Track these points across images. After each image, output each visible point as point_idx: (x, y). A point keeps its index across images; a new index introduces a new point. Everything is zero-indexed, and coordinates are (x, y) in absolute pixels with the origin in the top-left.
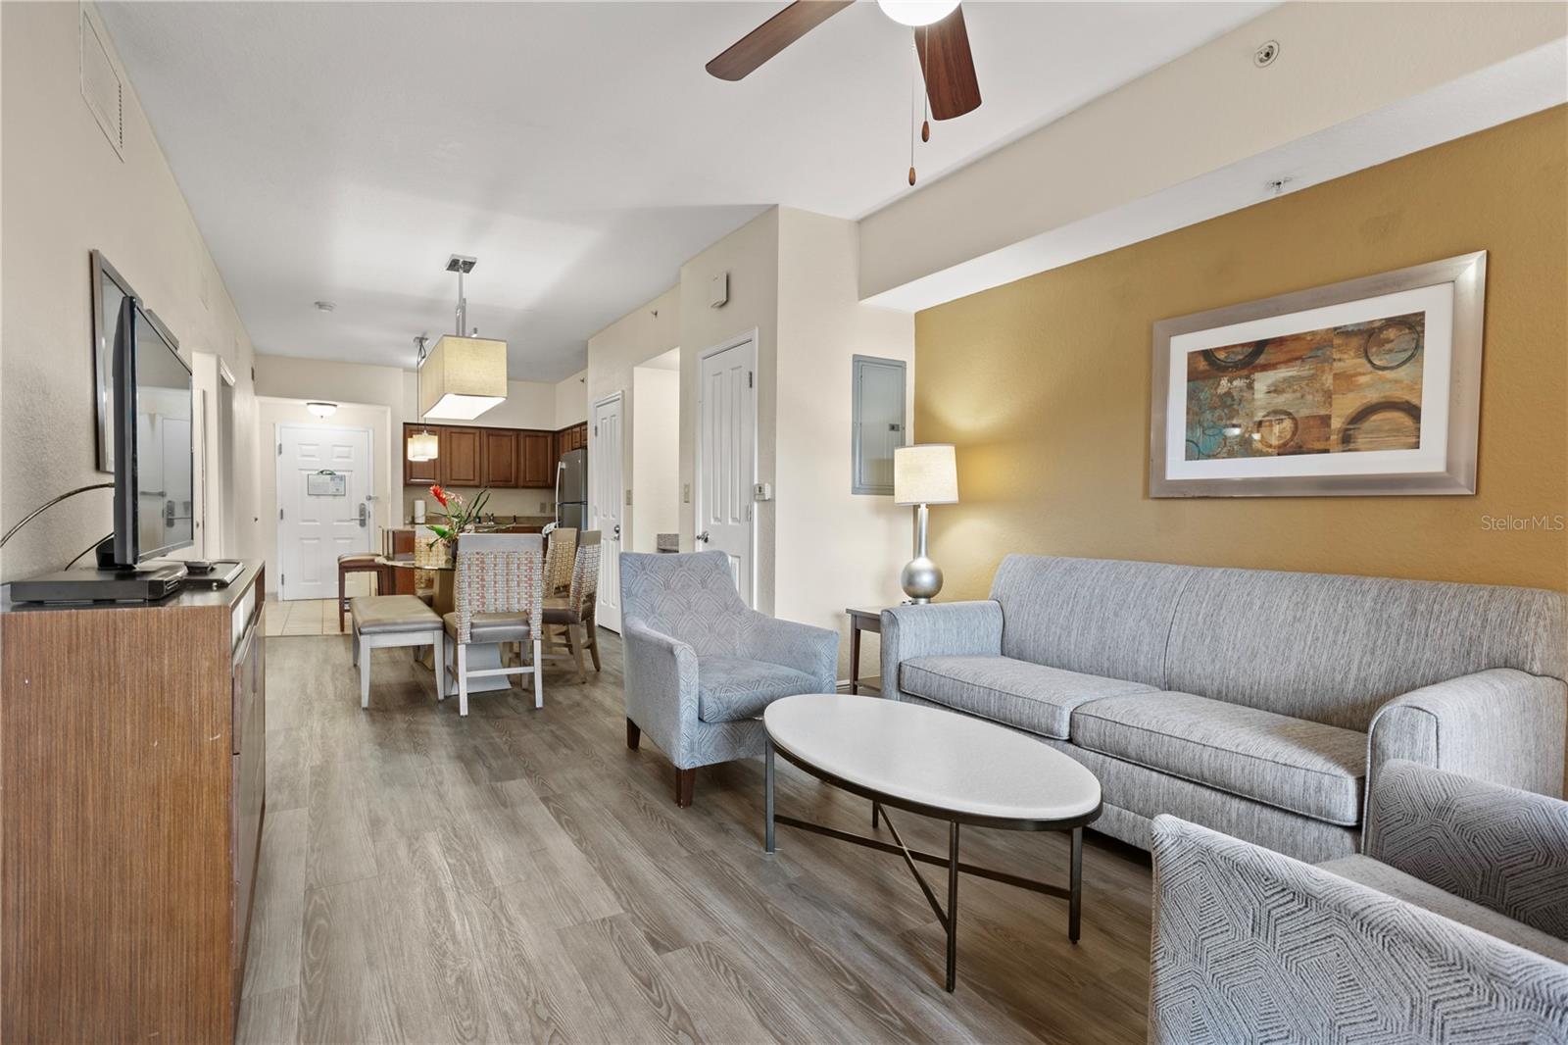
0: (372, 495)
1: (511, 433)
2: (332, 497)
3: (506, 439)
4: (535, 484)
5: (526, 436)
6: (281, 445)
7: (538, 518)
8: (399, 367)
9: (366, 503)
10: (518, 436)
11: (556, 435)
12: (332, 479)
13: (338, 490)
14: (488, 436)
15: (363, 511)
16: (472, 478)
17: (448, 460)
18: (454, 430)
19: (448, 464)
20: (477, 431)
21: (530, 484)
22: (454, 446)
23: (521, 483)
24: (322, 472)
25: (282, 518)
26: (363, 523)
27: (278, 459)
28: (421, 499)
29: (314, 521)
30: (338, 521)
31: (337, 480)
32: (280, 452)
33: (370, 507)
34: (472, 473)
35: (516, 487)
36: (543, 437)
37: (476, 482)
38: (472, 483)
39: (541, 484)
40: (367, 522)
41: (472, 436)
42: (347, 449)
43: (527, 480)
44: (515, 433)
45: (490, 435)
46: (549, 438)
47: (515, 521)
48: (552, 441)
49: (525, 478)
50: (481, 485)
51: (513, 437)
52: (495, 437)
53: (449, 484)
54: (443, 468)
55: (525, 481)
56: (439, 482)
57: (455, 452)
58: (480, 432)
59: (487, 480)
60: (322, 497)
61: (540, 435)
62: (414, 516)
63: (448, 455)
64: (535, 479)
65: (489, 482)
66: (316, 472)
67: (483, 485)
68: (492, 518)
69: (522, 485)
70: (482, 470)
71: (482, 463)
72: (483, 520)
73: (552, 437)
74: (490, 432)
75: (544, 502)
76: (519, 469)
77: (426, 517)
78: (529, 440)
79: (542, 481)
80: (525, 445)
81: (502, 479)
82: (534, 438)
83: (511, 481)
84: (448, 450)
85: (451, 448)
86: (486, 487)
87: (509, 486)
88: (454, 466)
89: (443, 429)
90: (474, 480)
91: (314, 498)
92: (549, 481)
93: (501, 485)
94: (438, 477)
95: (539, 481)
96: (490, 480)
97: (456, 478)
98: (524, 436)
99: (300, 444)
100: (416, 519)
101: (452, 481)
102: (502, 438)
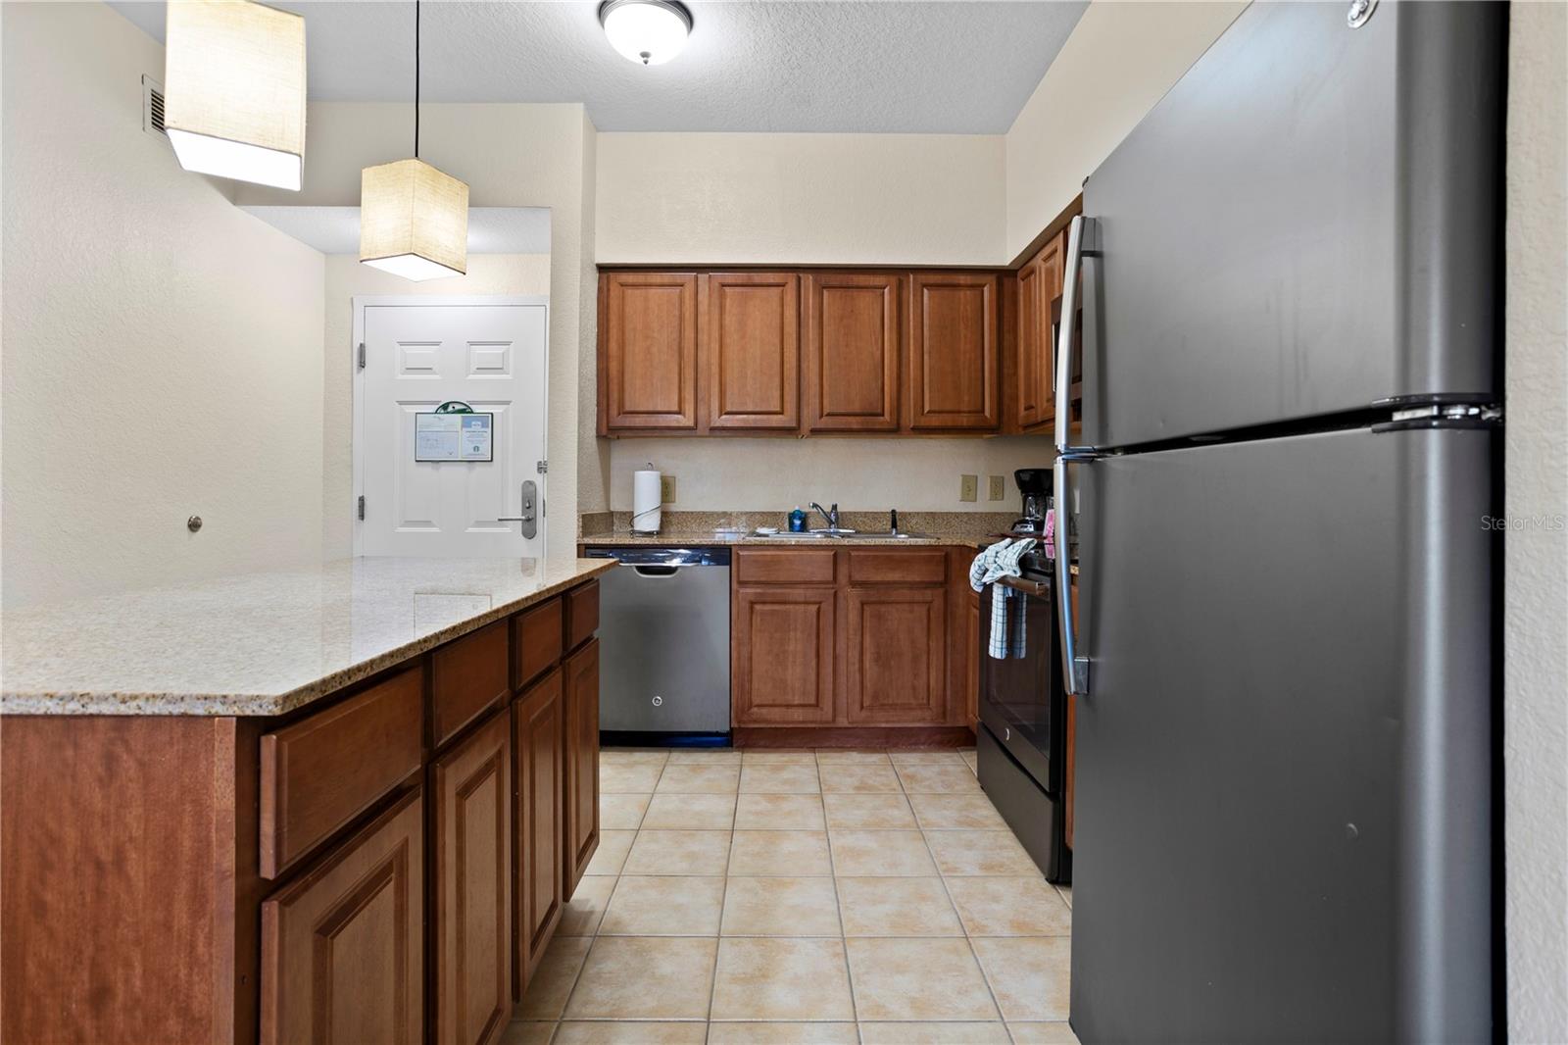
0: (547, 460)
1: (879, 280)
2: (463, 468)
4: (948, 420)
5: (924, 286)
6: (362, 346)
7: (957, 515)
8: (572, 99)
9: (539, 480)
10: (900, 287)
11: (1008, 282)
12: (466, 424)
13: (476, 448)
14: (821, 288)
15: (529, 502)
16: (775, 406)
17: (715, 360)
18: (729, 277)
19: (715, 369)
20: (791, 279)
21: (935, 421)
22: (730, 320)
23: (909, 418)
24: (445, 407)
25: (362, 516)
26: (529, 528)
27: (360, 378)
28: (650, 467)
29: (428, 523)
30: (479, 524)
31: (476, 426)
32: (362, 365)
33: (548, 489)
34: (777, 394)
35: (895, 430)
36: (972, 286)
37: (787, 419)
38: (775, 421)
39: (964, 420)
40: (538, 526)
41: (775, 291)
42: (500, 349)
43: (927, 409)
44: (893, 279)
45: (824, 288)
46: (986, 289)
47: (894, 525)
48: (994, 297)
49: (920, 403)
50: (802, 427)
51: (886, 290)
52: (838, 293)
53: (717, 425)
54: (702, 383)
55: (923, 414)
56: (690, 423)
57: (732, 339)
58: (799, 279)
59: (818, 412)
60: (444, 467)
61: (962, 282)
62: (633, 513)
63: (715, 346)
64: (948, 407)
65: (821, 416)
66: (434, 408)
67: (806, 426)
68: (833, 518)
69: (911, 426)
70: (804, 384)
71: (804, 366)
72: (811, 521)
73: (994, 287)
74: (825, 278)
75: (972, 474)
76: (904, 376)
77: (666, 517)
78: (930, 298)
79: (969, 412)
80: (919, 311)
81: (856, 407)
82: (946, 292)
83: (883, 415)
84: (716, 335)
85: (721, 327)
86: (816, 432)
87: (877, 427)
88: (729, 378)
89: (703, 277)
90: (782, 413)
91: (427, 469)
92: (987, 413)
93: (855, 427)
94: (689, 408)
95: (959, 412)
96: (825, 413)
97: (734, 410)
98: (919, 287)
99: (402, 344)
100: (636, 520)
101: (724, 417)
102: (855, 293)
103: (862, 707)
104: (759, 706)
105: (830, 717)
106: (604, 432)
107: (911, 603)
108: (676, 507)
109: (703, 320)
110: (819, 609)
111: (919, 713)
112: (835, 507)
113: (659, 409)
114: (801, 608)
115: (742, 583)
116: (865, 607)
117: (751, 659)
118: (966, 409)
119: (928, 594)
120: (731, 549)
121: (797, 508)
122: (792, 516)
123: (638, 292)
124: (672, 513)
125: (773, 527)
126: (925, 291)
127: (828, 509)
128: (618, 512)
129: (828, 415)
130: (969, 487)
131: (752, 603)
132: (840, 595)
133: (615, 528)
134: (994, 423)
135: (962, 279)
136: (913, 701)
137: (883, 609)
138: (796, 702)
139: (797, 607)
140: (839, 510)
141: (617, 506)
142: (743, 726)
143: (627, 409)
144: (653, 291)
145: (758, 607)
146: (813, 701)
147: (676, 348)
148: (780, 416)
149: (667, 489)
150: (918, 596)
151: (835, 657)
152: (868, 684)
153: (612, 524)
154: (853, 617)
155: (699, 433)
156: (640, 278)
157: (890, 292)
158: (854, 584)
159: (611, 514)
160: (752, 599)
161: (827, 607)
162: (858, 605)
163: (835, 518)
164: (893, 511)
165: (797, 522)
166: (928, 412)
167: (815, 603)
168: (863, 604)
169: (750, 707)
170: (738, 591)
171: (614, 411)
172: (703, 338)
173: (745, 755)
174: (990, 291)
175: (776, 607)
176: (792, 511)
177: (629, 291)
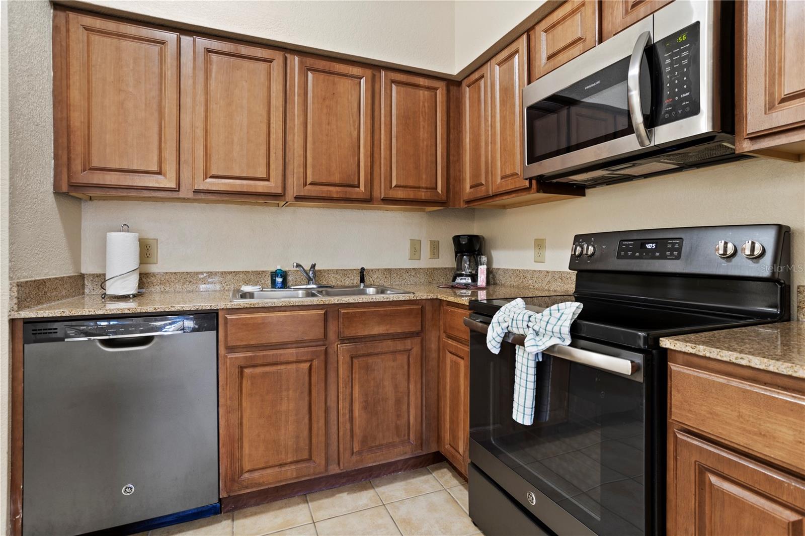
1: (356, 71)
3: (344, 85)
5: (393, 82)
7: (407, 271)
10: (373, 82)
11: (453, 90)
14: (305, 70)
16: (262, 173)
17: (200, 124)
18: (215, 44)
19: (200, 133)
20: (278, 56)
21: (400, 194)
23: (380, 191)
28: (126, 228)
34: (263, 161)
35: (367, 201)
36: (429, 88)
37: (273, 186)
38: (261, 186)
39: (423, 195)
41: (263, 66)
43: (394, 184)
44: (369, 72)
45: (309, 70)
46: (439, 92)
47: (362, 280)
48: (445, 99)
49: (389, 178)
50: (287, 194)
51: (363, 81)
52: (322, 76)
53: (201, 187)
54: (185, 145)
55: (391, 188)
56: (173, 185)
58: (286, 59)
59: (302, 181)
61: (421, 83)
62: (104, 275)
63: (201, 110)
64: (411, 183)
65: (305, 185)
67: (291, 192)
68: (311, 275)
69: (381, 198)
70: (289, 155)
71: (289, 138)
72: (290, 278)
73: (445, 92)
74: (310, 61)
75: (417, 239)
76: (376, 156)
77: (144, 279)
78: (397, 93)
79: (426, 188)
80: (389, 102)
81: (336, 179)
82: (410, 90)
83: (358, 187)
84: (200, 99)
85: (207, 91)
86: (298, 198)
87: (355, 197)
89: (186, 40)
90: (268, 180)
92: (439, 190)
93: (335, 196)
94: (170, 168)
95: (419, 188)
96: (309, 181)
97: (220, 173)
98: (389, 82)
100: (108, 283)
101: (209, 180)
102: (337, 79)
103: (352, 454)
104: (251, 471)
105: (322, 468)
106: (65, 188)
107: (394, 352)
108: (156, 268)
109: (187, 83)
110: (311, 366)
111: (401, 449)
112: (313, 266)
113: (135, 168)
114: (294, 366)
115: (231, 349)
116: (355, 361)
117: (241, 425)
118: (424, 186)
119: (408, 343)
120: (217, 314)
121: (279, 268)
122: (274, 275)
123: (108, 40)
124: (151, 274)
125: (256, 285)
126: (393, 85)
127: (307, 268)
128: (90, 275)
129: (311, 184)
130: (415, 249)
131: (241, 369)
132: (331, 351)
133: (86, 291)
134: (444, 198)
135: (421, 81)
136: (397, 440)
137: (370, 360)
138: (289, 460)
139: (290, 367)
140: (317, 268)
141: (88, 268)
142: (232, 494)
143: (95, 164)
144: (126, 44)
145: (247, 371)
146: (306, 456)
147: (155, 106)
148: (266, 183)
149: (146, 251)
150: (399, 345)
151: (327, 411)
152: (357, 431)
153: (83, 285)
154: (343, 371)
155: (182, 194)
156: (111, 25)
157: (366, 81)
158: (343, 340)
159: (82, 277)
160: (242, 364)
161: (318, 364)
162: (348, 359)
163: (313, 275)
164: (363, 269)
165: (279, 280)
166: (395, 186)
167: (305, 361)
168: (352, 358)
169: (242, 473)
170: (226, 357)
171: (77, 165)
172: (187, 100)
173: (236, 523)
174: (442, 94)
175: (267, 369)
176: (273, 269)
177: (96, 38)
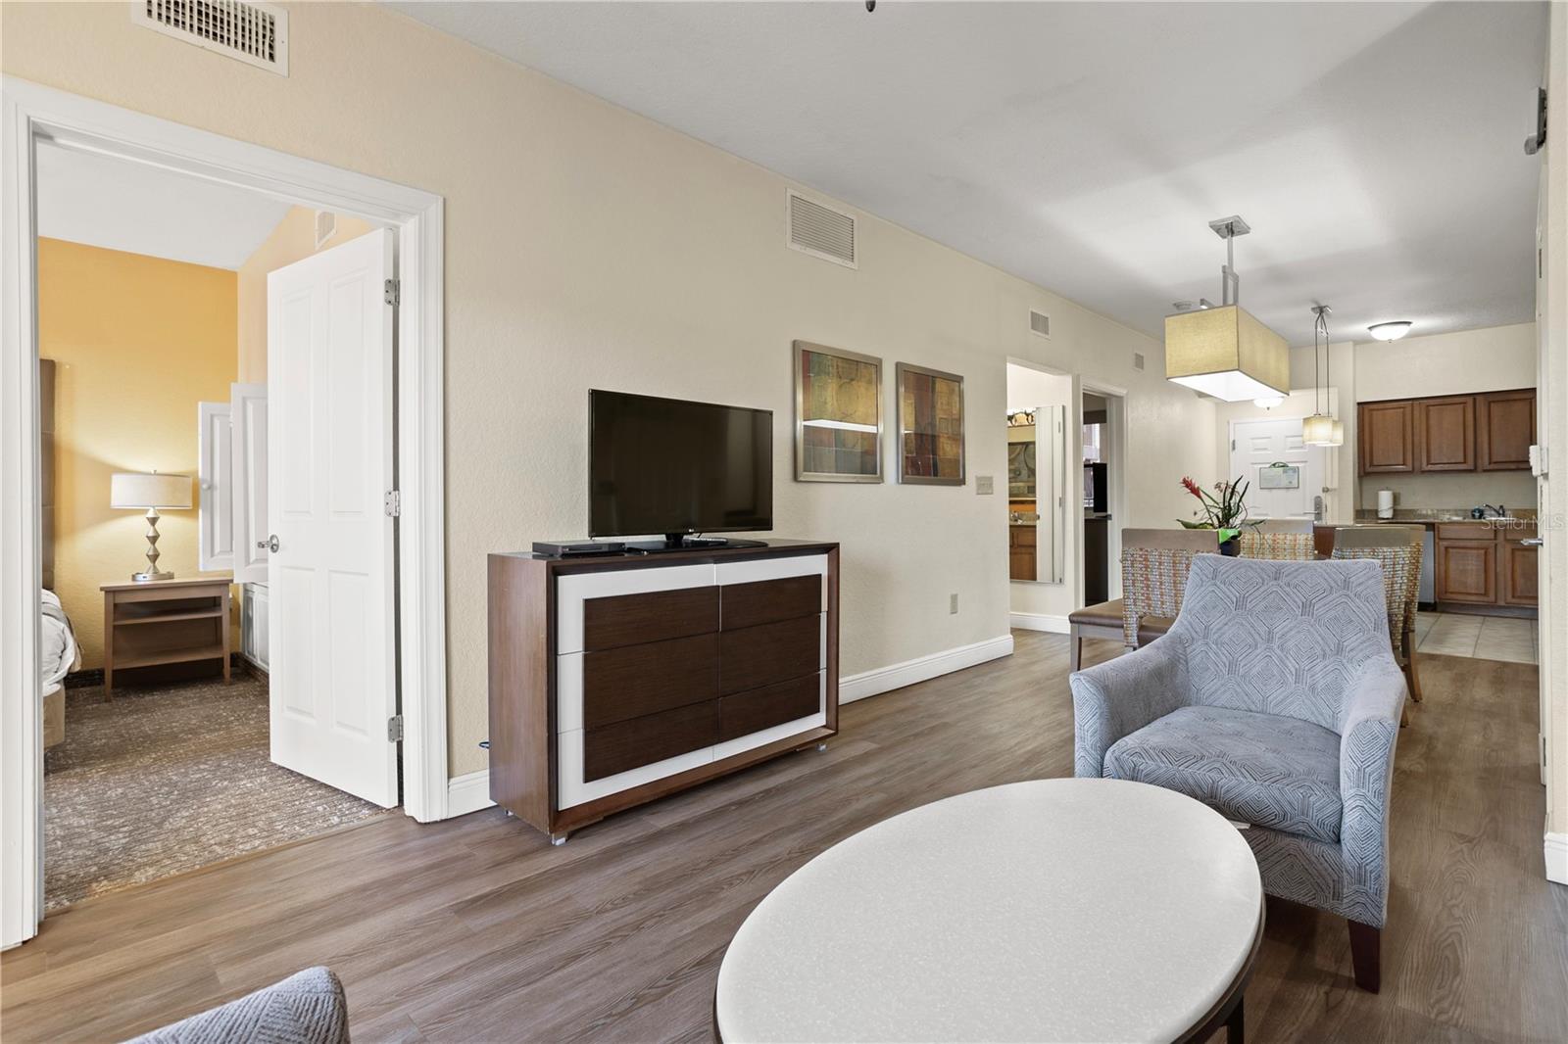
0: (1329, 487)
2: (1284, 491)
6: (1234, 441)
9: (1322, 495)
12: (1284, 472)
13: (1290, 482)
14: (1489, 403)
15: (1318, 502)
16: (1461, 460)
17: (1424, 440)
18: (1431, 402)
19: (1424, 446)
20: (1470, 399)
22: (1433, 422)
24: (1274, 465)
26: (1318, 518)
27: (1232, 454)
28: (1387, 489)
31: (1290, 472)
32: (1234, 448)
33: (1327, 499)
34: (1462, 454)
37: (1470, 465)
38: (1460, 466)
40: (1324, 515)
41: (1462, 405)
42: (1301, 439)
45: (1491, 403)
50: (1477, 469)
52: (1500, 405)
53: (1426, 469)
54: (1417, 451)
56: (1410, 469)
57: (1434, 431)
58: (1475, 400)
59: (1487, 462)
60: (1274, 491)
62: (1379, 509)
63: (1424, 433)
65: (1490, 463)
66: (1268, 465)
67: (1480, 468)
68: (1501, 512)
70: (1479, 449)
71: (1479, 440)
72: (1486, 513)
74: (1492, 398)
77: (1396, 510)
81: (1513, 458)
84: (1424, 427)
85: (1427, 425)
86: (1486, 471)
88: (1432, 448)
89: (1416, 402)
90: (1465, 463)
91: (1265, 491)
93: (1512, 467)
94: (1409, 462)
96: (1492, 462)
97: (1436, 462)
99: (1253, 439)
100: (1379, 513)
101: (1430, 466)
103: (1513, 597)
104: (1452, 593)
105: (1493, 599)
106: (1362, 474)
108: (1399, 508)
109: (1416, 422)
110: (1486, 552)
112: (1501, 507)
113: (1392, 463)
114: (1477, 550)
115: (1440, 539)
116: (1515, 551)
117: (1446, 572)
120: (1434, 524)
121: (1478, 506)
122: (1474, 511)
123: (1379, 412)
124: (1401, 510)
127: (1497, 508)
128: (1367, 510)
129: (1494, 463)
131: (1446, 548)
133: (1366, 517)
137: (1526, 552)
138: (1473, 592)
139: (1474, 550)
140: (1504, 508)
141: (1366, 507)
142: (1442, 602)
143: (1375, 463)
144: (1388, 412)
145: (1450, 550)
146: (1483, 592)
147: (1401, 435)
148: (1464, 465)
149: (1396, 499)
151: (1496, 572)
152: (1517, 587)
153: (1364, 515)
154: (1508, 555)
155: (1415, 473)
156: (1380, 407)
159: (1363, 511)
160: (1447, 546)
161: (1492, 551)
162: (1510, 550)
165: (1477, 515)
167: (1483, 549)
168: (1513, 550)
169: (1446, 592)
170: (1439, 542)
171: (1368, 465)
172: (1416, 431)
175: (1461, 550)
176: (1474, 508)
177: (1375, 412)
